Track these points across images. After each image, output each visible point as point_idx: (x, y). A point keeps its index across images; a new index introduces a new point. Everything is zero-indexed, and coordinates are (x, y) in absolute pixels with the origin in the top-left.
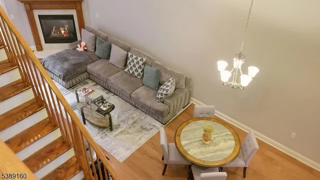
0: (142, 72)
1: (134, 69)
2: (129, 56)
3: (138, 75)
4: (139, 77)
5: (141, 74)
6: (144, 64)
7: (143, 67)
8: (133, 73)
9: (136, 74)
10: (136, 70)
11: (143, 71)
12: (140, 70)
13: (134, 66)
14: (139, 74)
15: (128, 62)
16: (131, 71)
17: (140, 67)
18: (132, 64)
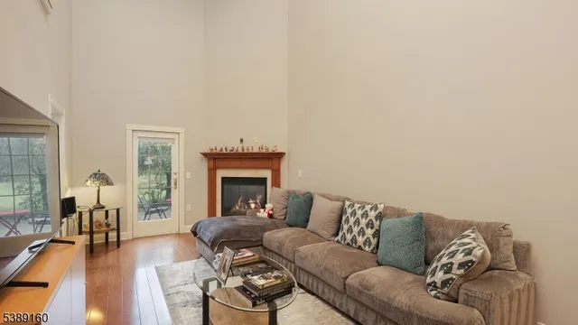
0: (374, 236)
1: (356, 229)
2: (346, 206)
3: (365, 244)
4: (367, 248)
5: (374, 241)
6: (380, 217)
7: (377, 223)
8: (354, 240)
9: (360, 240)
10: (362, 232)
11: (377, 234)
12: (369, 232)
13: (357, 222)
14: (367, 242)
15: (344, 218)
16: (349, 237)
17: (370, 225)
18: (352, 220)
